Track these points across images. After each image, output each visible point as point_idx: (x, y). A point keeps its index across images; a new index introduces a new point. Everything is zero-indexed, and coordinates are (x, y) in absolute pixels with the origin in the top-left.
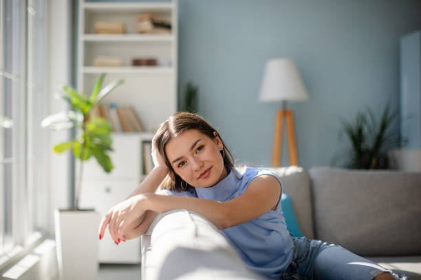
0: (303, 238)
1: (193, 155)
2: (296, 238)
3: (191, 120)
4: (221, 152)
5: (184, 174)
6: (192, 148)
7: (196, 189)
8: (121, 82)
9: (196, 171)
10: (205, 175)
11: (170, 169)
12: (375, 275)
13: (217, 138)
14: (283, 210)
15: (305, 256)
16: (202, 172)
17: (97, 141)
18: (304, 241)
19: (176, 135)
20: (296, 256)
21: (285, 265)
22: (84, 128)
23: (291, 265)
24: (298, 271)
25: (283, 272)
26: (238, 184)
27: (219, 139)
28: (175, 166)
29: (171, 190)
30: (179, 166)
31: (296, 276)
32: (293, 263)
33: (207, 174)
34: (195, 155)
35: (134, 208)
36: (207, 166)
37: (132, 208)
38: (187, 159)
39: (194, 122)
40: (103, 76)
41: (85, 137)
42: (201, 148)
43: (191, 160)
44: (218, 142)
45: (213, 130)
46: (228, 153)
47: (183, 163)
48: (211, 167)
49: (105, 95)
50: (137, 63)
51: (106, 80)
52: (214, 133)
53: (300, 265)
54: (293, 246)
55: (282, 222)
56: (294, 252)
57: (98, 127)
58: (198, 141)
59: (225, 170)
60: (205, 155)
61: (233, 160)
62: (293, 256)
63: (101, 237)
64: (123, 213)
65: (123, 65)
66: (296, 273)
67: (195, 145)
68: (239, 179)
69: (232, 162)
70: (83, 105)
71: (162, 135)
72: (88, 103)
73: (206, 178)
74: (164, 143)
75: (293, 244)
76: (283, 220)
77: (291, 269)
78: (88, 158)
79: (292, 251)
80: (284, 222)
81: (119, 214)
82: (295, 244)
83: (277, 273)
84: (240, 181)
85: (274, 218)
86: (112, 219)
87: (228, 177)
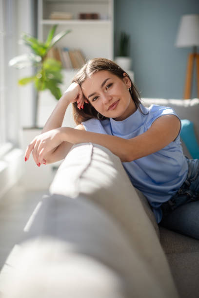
0: (196, 160)
1: (103, 91)
2: (190, 160)
3: (104, 63)
6: (103, 85)
8: (69, 32)
9: (106, 104)
10: (113, 107)
13: (126, 78)
14: (181, 141)
15: (196, 175)
16: (111, 104)
17: (51, 76)
18: (196, 163)
19: (90, 75)
20: (189, 176)
21: (180, 184)
23: (184, 183)
24: (190, 188)
25: (178, 189)
27: (128, 79)
28: (90, 100)
30: (93, 100)
31: (189, 192)
32: (187, 181)
33: (115, 106)
34: (105, 91)
35: (53, 139)
36: (115, 100)
37: (52, 139)
38: (99, 94)
40: (56, 27)
42: (110, 85)
43: (102, 95)
44: (127, 81)
47: (97, 98)
48: (119, 100)
49: (57, 41)
50: (83, 17)
51: (58, 29)
52: (124, 74)
53: (193, 183)
54: (187, 168)
55: (179, 151)
56: (188, 172)
58: (108, 79)
60: (113, 91)
62: (188, 175)
63: (26, 159)
64: (44, 142)
65: (72, 18)
66: (189, 189)
67: (104, 83)
72: (45, 48)
73: (114, 109)
75: (187, 165)
76: (181, 149)
77: (185, 186)
79: (187, 172)
80: (181, 150)
81: (41, 142)
82: (189, 166)
83: (173, 190)
84: (146, 116)
85: (173, 148)
86: (35, 146)
87: (135, 113)
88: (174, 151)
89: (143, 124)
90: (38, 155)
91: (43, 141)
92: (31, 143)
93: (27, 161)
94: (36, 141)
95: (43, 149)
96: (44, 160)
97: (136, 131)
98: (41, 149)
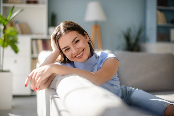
0: (123, 86)
1: (73, 45)
4: (89, 43)
5: (68, 55)
7: (74, 62)
8: (22, 10)
11: (61, 52)
12: (167, 106)
15: (125, 95)
17: (11, 38)
19: (64, 34)
22: (4, 32)
26: (97, 60)
28: (63, 51)
29: (61, 63)
30: (66, 51)
37: (45, 71)
38: (70, 47)
39: (74, 27)
40: (13, 7)
41: (5, 36)
42: (77, 41)
43: (72, 48)
44: (87, 37)
45: (84, 31)
46: (91, 43)
47: (68, 49)
50: (29, 2)
51: (14, 10)
52: (85, 32)
55: (118, 81)
57: (11, 32)
58: (76, 38)
59: (90, 53)
61: (94, 48)
63: (26, 86)
65: (22, 3)
67: (74, 40)
68: (97, 58)
69: (93, 48)
70: (4, 21)
71: (57, 34)
72: (6, 20)
74: (58, 38)
76: (118, 79)
78: (7, 46)
84: (98, 59)
85: (115, 79)
86: (33, 77)
87: (92, 57)
88: (115, 81)
89: (96, 64)
90: (36, 83)
91: (39, 73)
92: (30, 75)
93: (27, 87)
94: (33, 73)
95: (40, 78)
96: (39, 87)
97: (92, 69)
98: (37, 78)
